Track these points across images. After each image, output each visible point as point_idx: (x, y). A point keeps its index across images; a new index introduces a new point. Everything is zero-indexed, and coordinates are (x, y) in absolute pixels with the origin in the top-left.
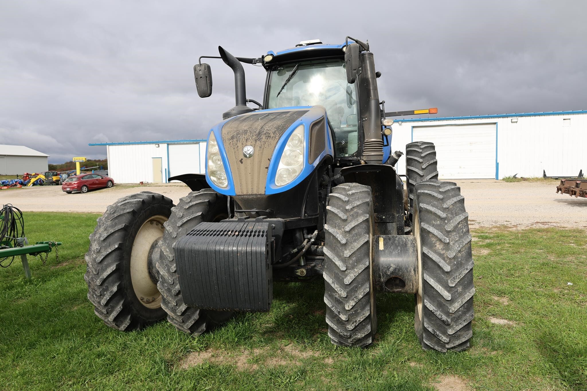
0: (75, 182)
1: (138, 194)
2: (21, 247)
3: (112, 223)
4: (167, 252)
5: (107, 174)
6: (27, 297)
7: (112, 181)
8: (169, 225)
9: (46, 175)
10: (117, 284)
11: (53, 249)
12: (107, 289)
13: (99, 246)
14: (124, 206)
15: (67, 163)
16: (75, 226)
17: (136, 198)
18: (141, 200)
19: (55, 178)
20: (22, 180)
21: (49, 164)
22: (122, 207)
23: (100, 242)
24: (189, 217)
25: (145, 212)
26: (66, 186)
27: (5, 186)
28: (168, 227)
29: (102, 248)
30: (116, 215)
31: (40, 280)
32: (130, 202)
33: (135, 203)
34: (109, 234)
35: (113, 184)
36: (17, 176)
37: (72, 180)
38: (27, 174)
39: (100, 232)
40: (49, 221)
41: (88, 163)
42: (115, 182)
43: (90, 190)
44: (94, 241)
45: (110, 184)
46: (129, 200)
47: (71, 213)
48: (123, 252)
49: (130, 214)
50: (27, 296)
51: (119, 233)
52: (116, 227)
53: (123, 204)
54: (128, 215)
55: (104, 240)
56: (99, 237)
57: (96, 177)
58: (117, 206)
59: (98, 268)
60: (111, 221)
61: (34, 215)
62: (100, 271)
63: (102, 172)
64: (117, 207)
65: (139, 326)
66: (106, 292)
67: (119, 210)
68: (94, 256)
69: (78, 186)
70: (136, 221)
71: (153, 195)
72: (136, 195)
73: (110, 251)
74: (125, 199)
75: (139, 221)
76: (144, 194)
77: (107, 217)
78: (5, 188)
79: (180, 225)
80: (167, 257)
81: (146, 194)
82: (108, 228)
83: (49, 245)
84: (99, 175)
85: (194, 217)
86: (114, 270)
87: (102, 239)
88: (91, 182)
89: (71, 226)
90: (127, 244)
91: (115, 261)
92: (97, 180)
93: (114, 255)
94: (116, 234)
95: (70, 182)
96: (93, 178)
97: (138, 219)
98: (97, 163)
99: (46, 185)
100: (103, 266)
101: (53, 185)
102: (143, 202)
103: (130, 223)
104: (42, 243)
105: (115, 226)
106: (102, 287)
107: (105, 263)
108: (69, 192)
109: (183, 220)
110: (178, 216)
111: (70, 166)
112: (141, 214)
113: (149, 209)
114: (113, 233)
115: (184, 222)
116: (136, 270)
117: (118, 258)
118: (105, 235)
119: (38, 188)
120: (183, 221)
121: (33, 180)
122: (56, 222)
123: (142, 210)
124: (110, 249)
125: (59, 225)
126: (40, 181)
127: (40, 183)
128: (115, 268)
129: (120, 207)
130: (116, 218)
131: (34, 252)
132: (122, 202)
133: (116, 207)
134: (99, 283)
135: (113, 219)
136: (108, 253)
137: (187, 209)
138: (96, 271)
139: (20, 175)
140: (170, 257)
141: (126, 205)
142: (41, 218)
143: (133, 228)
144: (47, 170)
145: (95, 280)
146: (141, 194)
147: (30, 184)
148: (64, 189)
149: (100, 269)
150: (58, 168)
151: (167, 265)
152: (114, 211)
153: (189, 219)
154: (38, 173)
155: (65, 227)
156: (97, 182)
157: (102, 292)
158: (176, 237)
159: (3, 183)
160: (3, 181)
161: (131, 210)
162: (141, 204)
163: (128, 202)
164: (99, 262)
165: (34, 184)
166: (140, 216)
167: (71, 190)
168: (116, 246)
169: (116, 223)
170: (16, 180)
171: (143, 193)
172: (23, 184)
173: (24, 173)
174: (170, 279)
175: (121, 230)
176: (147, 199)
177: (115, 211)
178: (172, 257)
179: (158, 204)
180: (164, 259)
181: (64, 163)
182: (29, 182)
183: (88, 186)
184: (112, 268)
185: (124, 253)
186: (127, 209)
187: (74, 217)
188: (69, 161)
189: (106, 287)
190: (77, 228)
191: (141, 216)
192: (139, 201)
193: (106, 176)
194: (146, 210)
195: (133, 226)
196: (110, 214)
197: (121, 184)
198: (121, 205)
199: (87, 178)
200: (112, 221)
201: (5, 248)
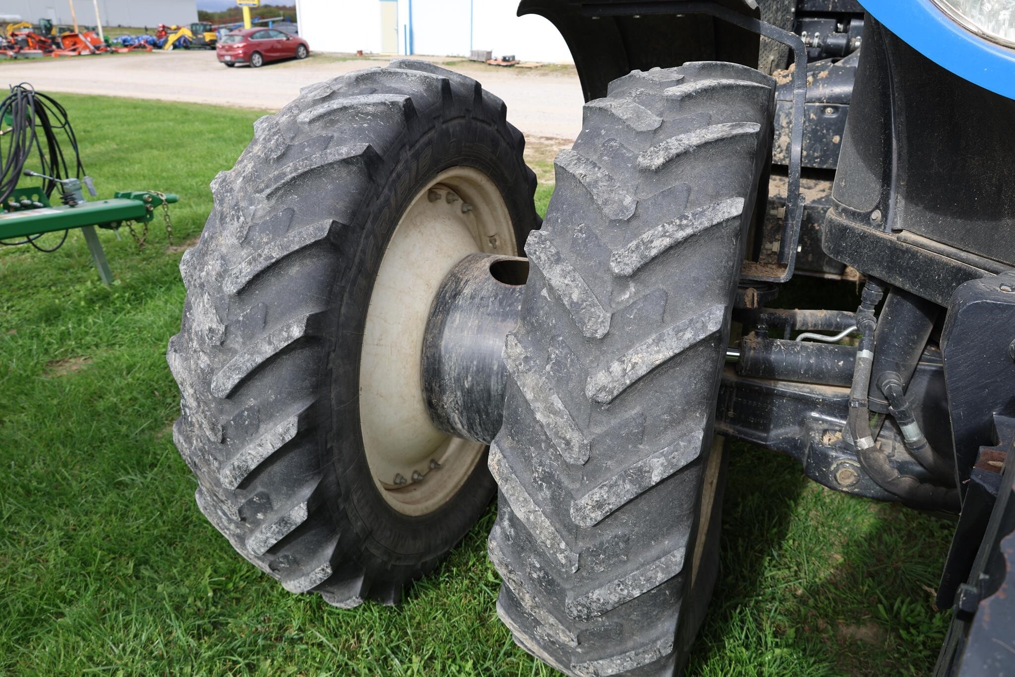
0: (238, 44)
1: (384, 73)
2: (72, 206)
3: (273, 208)
4: (551, 410)
5: (297, 32)
6: (89, 351)
7: (304, 45)
8: (558, 260)
9: (194, 28)
10: (307, 492)
11: (158, 211)
12: (266, 504)
13: (221, 321)
14: (325, 127)
15: (230, 10)
16: (231, 139)
17: (374, 91)
18: (400, 99)
19: (208, 37)
20: (155, 38)
21: (201, 9)
22: (318, 130)
23: (222, 298)
24: (681, 227)
25: (416, 156)
26: (223, 52)
27: (126, 46)
28: (558, 269)
29: (232, 329)
30: (290, 170)
31: (127, 295)
32: (352, 107)
33: (374, 115)
34: (259, 268)
35: (308, 54)
36: (146, 29)
37: (233, 41)
38: (164, 27)
39: (224, 250)
40: (183, 123)
41: (265, 10)
42: (312, 48)
43: (267, 62)
44: (199, 291)
45: (302, 50)
46: (345, 95)
47: (230, 108)
48: (328, 354)
49: (354, 168)
50: (89, 348)
51: (307, 262)
52: (292, 234)
53: (320, 117)
54: (344, 172)
55: (240, 293)
56: (221, 276)
57: (276, 36)
58: (294, 122)
59: (223, 419)
60: (269, 197)
61: (159, 108)
62: (230, 432)
63: (287, 28)
64: (295, 127)
65: (393, 596)
66: (264, 515)
67: (302, 146)
68: (204, 361)
69: (244, 53)
70: (382, 199)
71: (444, 80)
72: (374, 74)
73: (268, 351)
74: (329, 92)
75: (393, 202)
76: (410, 71)
77: (252, 174)
78: (125, 50)
79: (629, 270)
80: (555, 441)
81: (419, 73)
82: (256, 235)
83: (146, 202)
84: (281, 33)
85: (707, 224)
86: (288, 438)
87: (230, 288)
88: (269, 47)
89: (225, 140)
90: (343, 310)
91: (293, 397)
92: (279, 42)
93: (286, 369)
94: (295, 270)
95: (230, 43)
96: (270, 37)
97: (386, 191)
98: (281, 12)
99: (194, 48)
100: (240, 415)
101: (205, 49)
102: (409, 109)
103: (354, 214)
104: (127, 196)
105: (289, 228)
106: (244, 492)
107: (252, 402)
108: (231, 65)
109: (646, 236)
110: (606, 210)
111: (234, 16)
112: (400, 167)
113: (429, 143)
114: (278, 262)
115: (654, 252)
116: (381, 396)
117: (307, 383)
118: (245, 271)
119: (182, 53)
120: (648, 244)
121: (172, 38)
122: (198, 126)
123: (403, 146)
124: (270, 343)
125: (200, 133)
126: (185, 41)
127: (183, 45)
128: (293, 432)
129: (306, 126)
130: (292, 184)
131: (111, 220)
132: (316, 102)
133: (289, 129)
134: (231, 483)
135: (278, 189)
136: (259, 360)
137: (658, 170)
138: (213, 429)
139: (151, 29)
140: (568, 443)
141: (333, 122)
142: (172, 116)
143: (367, 237)
144: (196, 20)
145: (216, 464)
146: (396, 73)
147: (169, 46)
148: (220, 56)
149: (229, 422)
150: (216, 18)
151: (548, 478)
152: (282, 149)
153: (681, 235)
154: (180, 25)
155: (212, 140)
156: (279, 46)
157: (245, 511)
158: (606, 336)
159: (124, 41)
160: (124, 37)
161: (358, 148)
162: (398, 117)
163: (344, 109)
164: (222, 394)
165: (175, 47)
166: (394, 175)
167: (233, 60)
168: (297, 332)
169: (291, 212)
170: (145, 37)
171: (400, 67)
172: (157, 46)
173: (158, 24)
174: (562, 551)
175: (314, 251)
176: (422, 97)
177: (288, 148)
178: (582, 447)
179: (463, 121)
180: (536, 443)
181: (225, 10)
182: (166, 41)
183: (263, 53)
184: (280, 429)
185: (333, 355)
186: (341, 142)
187: (232, 119)
188: (233, 6)
189: (261, 495)
190: (234, 145)
191: (399, 176)
192: (393, 103)
193: (295, 35)
194: (418, 146)
195: (369, 225)
196: (267, 160)
197: (323, 53)
198: (312, 121)
199: (261, 37)
200: (273, 201)
201: (33, 207)
